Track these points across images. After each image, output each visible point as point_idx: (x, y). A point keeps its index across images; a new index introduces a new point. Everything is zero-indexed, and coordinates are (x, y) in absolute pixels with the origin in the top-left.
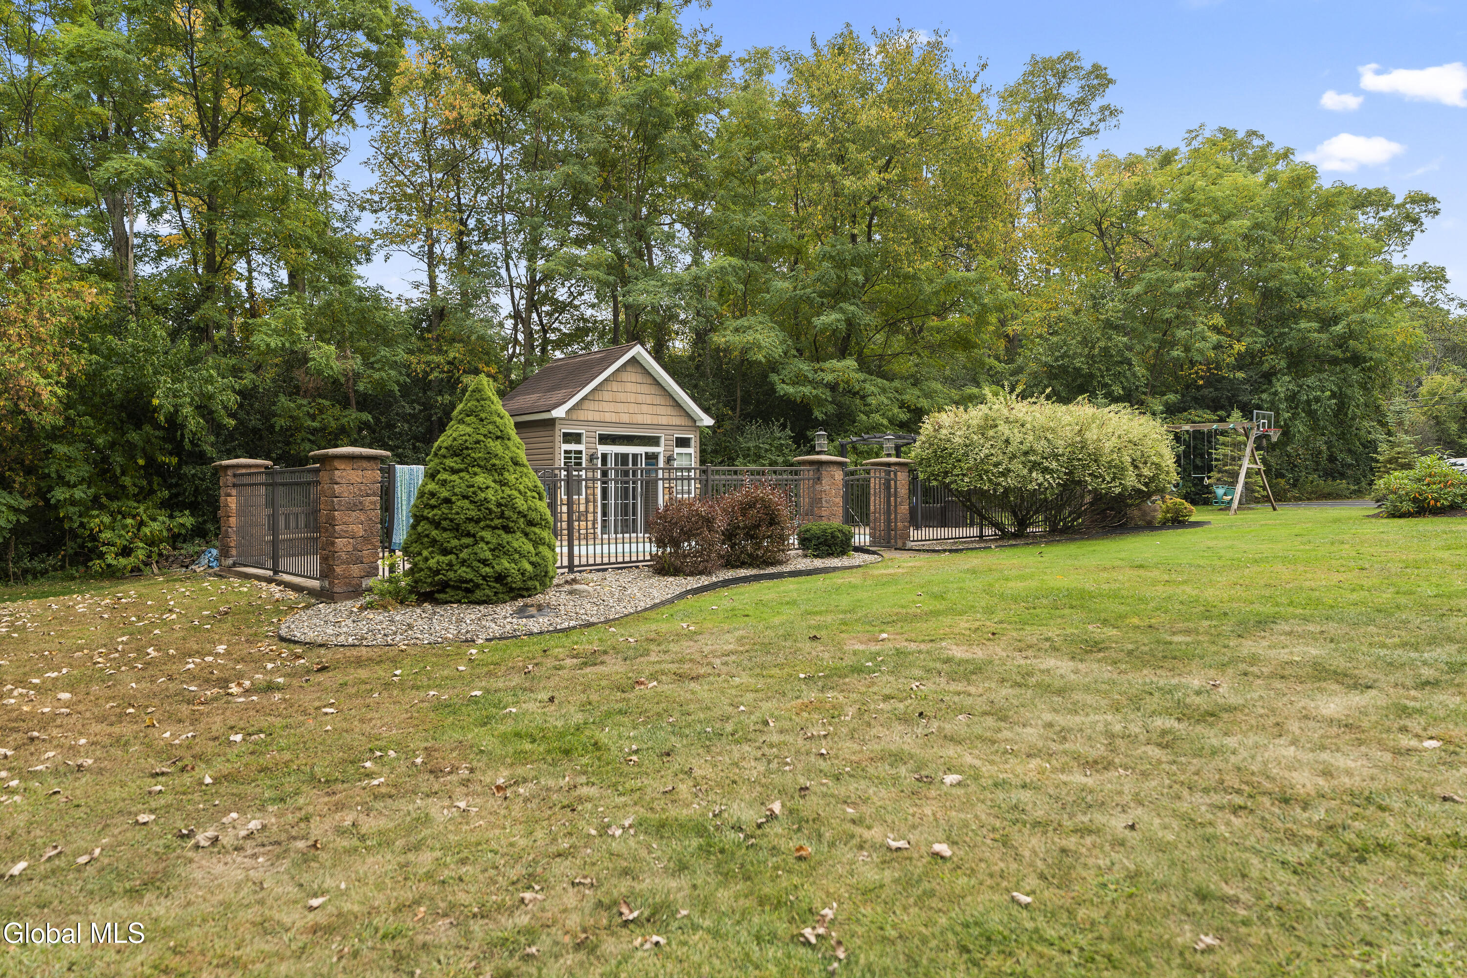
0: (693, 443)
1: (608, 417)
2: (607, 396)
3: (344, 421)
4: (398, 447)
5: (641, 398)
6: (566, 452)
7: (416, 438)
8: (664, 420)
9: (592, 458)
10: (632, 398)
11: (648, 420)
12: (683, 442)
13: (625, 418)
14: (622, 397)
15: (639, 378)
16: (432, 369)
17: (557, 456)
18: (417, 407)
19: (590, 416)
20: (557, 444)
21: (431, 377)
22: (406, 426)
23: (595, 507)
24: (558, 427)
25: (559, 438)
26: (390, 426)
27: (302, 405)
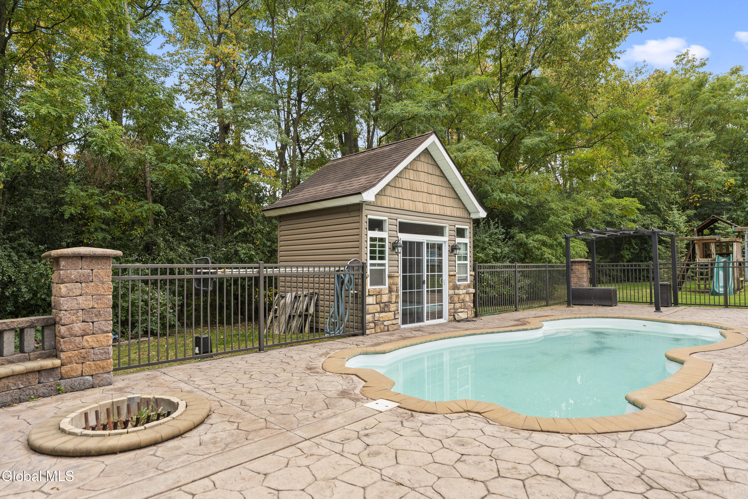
0: (467, 233)
1: (407, 205)
2: (406, 183)
3: (137, 212)
4: (189, 238)
5: (432, 189)
6: (372, 239)
7: (206, 231)
8: (448, 211)
9: (394, 246)
10: (425, 187)
11: (437, 210)
12: (461, 233)
13: (420, 207)
14: (418, 186)
15: (431, 169)
16: (220, 171)
17: (364, 244)
18: (207, 203)
19: (392, 202)
20: (364, 231)
21: (220, 176)
22: (197, 220)
23: (397, 296)
24: (365, 212)
25: (365, 225)
26: (183, 220)
27: (93, 194)
